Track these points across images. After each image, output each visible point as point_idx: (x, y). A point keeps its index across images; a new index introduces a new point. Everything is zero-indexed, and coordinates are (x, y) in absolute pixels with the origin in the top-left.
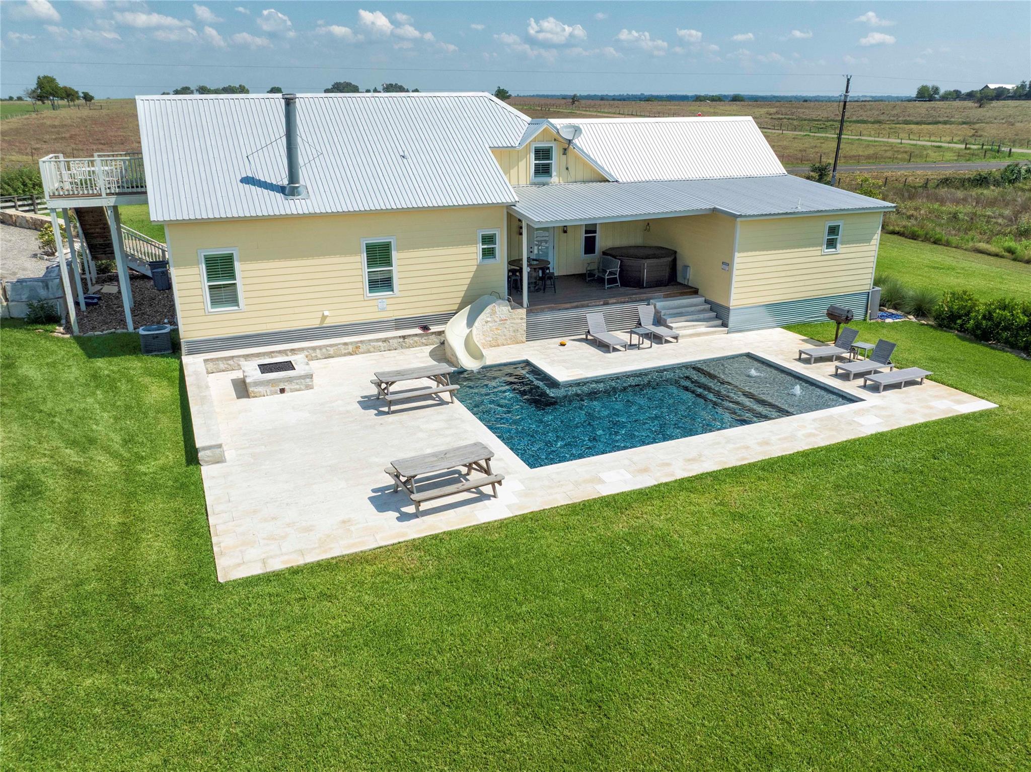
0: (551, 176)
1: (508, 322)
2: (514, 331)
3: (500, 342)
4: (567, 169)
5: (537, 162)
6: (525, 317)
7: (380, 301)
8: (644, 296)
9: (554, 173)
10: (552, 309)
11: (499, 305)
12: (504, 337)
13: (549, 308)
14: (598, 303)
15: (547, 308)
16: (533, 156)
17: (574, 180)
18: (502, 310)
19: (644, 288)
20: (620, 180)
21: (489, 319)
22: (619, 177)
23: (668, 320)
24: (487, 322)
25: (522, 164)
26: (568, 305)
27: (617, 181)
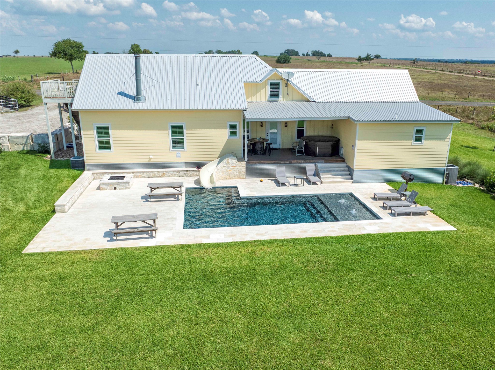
0: (279, 97)
1: (236, 168)
2: (239, 172)
3: (231, 177)
4: (288, 94)
5: (271, 90)
6: (245, 166)
7: (178, 153)
8: (313, 161)
9: (280, 96)
10: (260, 163)
11: (231, 159)
12: (233, 175)
13: (259, 162)
14: (286, 162)
15: (258, 162)
16: (269, 87)
17: (292, 100)
18: (233, 162)
19: (316, 157)
20: (317, 101)
21: (225, 165)
22: (316, 99)
23: (321, 174)
24: (224, 167)
25: (263, 91)
26: (269, 162)
27: (315, 101)
